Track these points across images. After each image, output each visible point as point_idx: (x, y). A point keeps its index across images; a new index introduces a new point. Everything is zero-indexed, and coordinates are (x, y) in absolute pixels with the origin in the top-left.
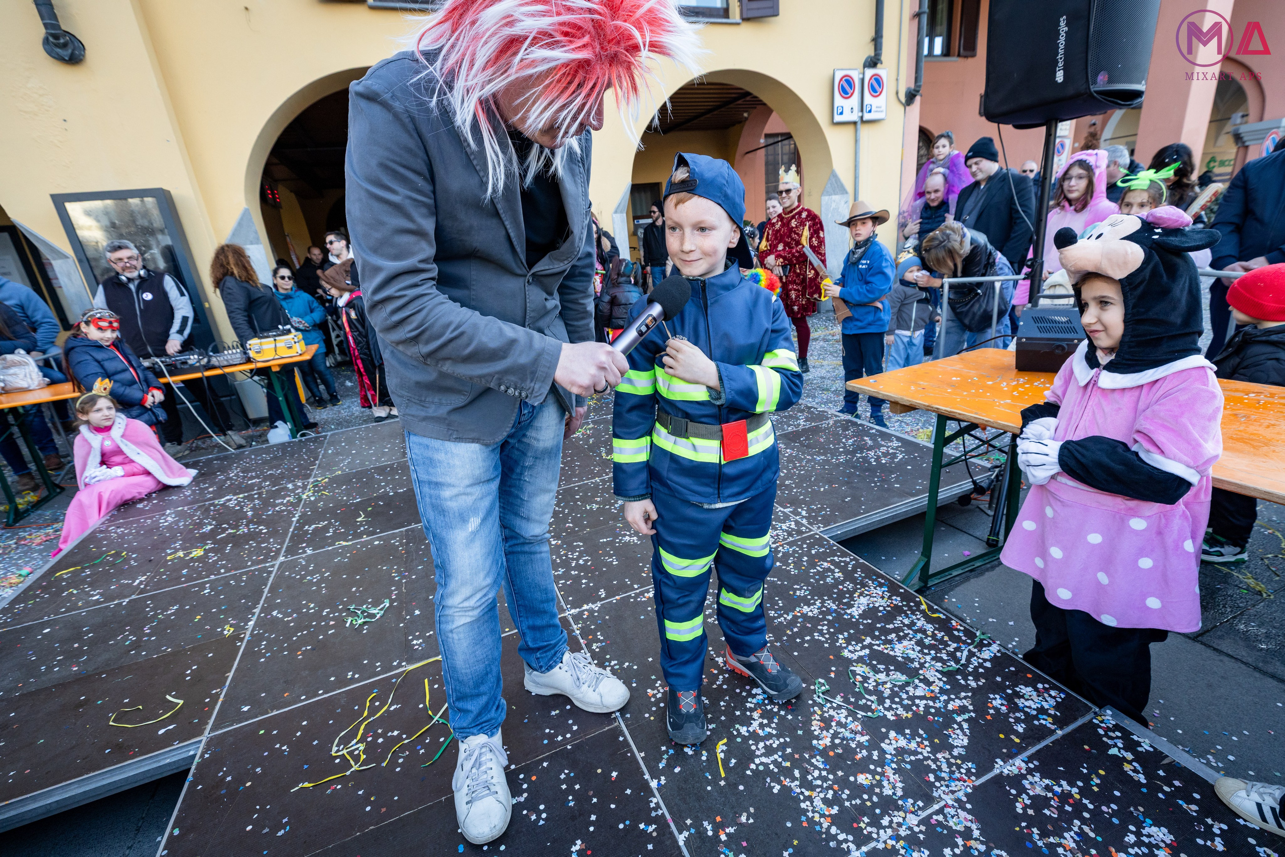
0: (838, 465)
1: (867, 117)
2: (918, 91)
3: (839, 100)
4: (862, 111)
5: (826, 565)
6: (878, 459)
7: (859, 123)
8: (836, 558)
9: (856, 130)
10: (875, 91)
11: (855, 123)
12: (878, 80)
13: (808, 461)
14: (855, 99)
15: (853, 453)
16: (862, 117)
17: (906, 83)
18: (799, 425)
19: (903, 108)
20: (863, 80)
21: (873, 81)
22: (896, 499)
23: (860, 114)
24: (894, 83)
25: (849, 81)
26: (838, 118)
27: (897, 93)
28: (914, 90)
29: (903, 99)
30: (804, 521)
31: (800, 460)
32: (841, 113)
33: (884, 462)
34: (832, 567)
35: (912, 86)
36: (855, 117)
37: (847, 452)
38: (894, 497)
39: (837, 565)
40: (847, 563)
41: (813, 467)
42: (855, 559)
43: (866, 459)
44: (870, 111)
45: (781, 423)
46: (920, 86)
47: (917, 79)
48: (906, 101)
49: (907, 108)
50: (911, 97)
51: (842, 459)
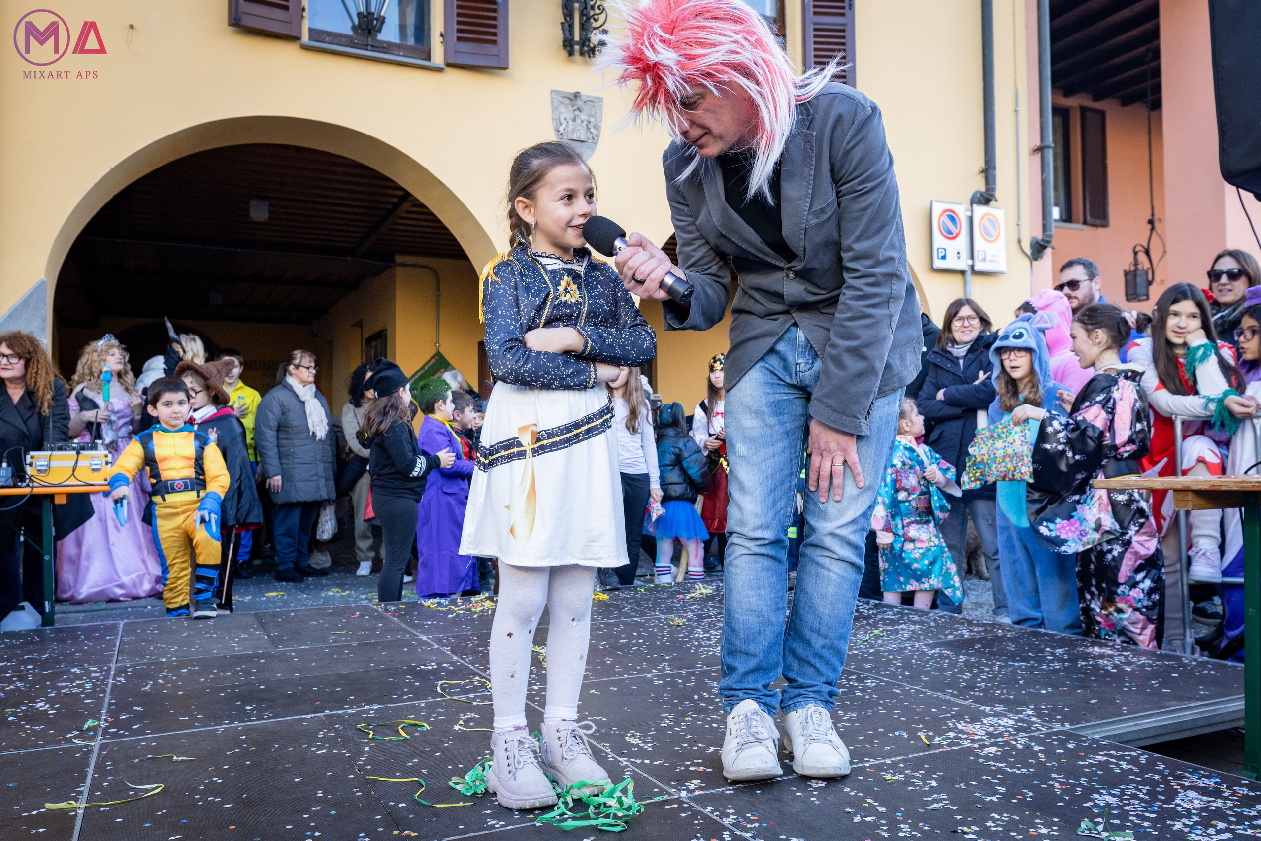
0: (1055, 671)
1: (979, 267)
2: (1049, 242)
3: (939, 241)
4: (972, 257)
5: (1099, 758)
6: (1115, 666)
7: (969, 273)
8: (1112, 752)
9: (965, 283)
10: (991, 236)
11: (963, 273)
12: (994, 222)
13: (1000, 666)
14: (962, 242)
15: (1074, 659)
16: (972, 267)
17: (1032, 231)
18: (962, 635)
19: (1028, 262)
20: (971, 220)
21: (985, 221)
22: (1174, 703)
23: (970, 262)
24: (1015, 228)
25: (953, 218)
26: (938, 264)
27: (1019, 242)
28: (1043, 240)
29: (1029, 251)
30: (1034, 719)
31: (991, 666)
32: (944, 257)
33: (1129, 669)
34: (1113, 760)
35: (1039, 236)
36: (963, 264)
37: (1060, 660)
38: (1169, 700)
39: (1122, 758)
40: (1137, 758)
41: (1014, 671)
42: (1143, 754)
43: (1096, 667)
44: (984, 260)
45: (932, 632)
46: (1050, 236)
47: (1045, 227)
48: (1033, 254)
49: (1035, 263)
50: (1038, 249)
51: (1057, 665)
